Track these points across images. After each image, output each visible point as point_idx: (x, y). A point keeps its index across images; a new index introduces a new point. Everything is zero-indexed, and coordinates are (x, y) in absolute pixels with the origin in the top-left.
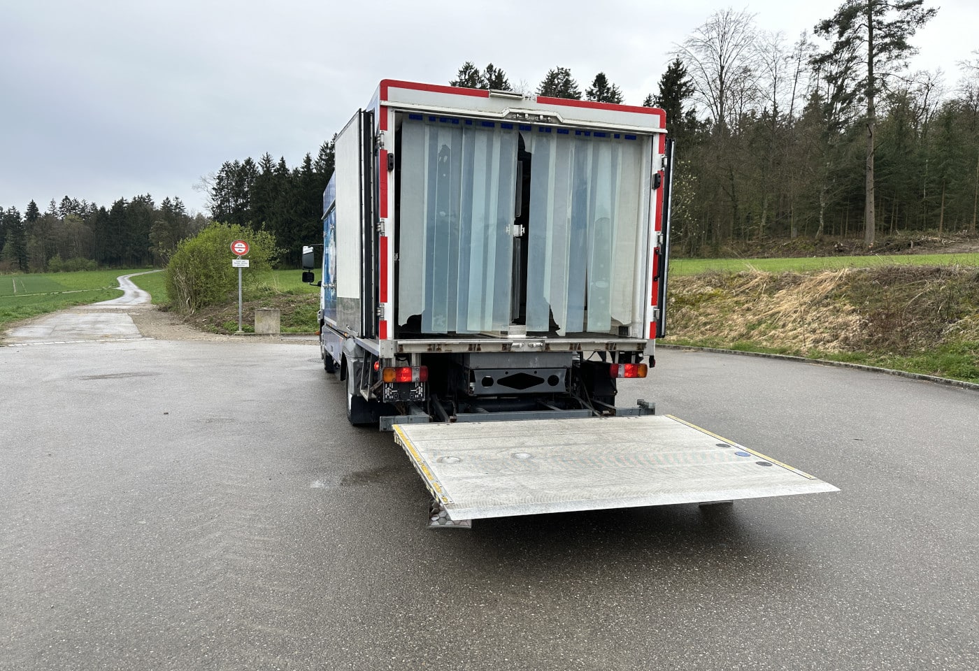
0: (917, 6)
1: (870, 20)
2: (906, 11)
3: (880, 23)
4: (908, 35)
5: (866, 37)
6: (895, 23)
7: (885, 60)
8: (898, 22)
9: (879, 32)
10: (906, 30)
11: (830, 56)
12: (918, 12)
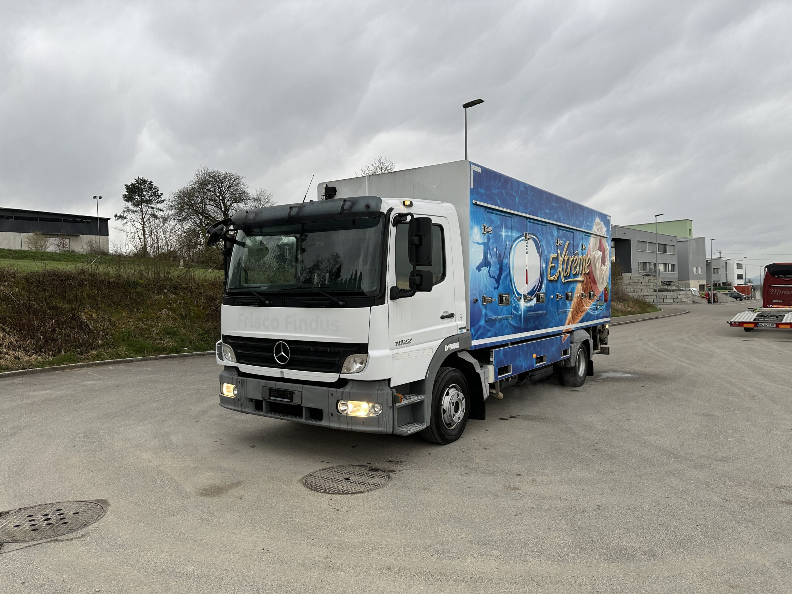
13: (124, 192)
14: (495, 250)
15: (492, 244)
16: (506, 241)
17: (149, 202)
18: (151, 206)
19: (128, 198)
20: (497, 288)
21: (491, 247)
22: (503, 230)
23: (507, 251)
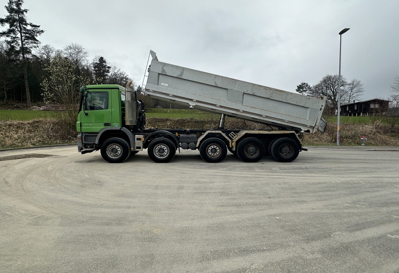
0: (38, 27)
2: (34, 28)
6: (30, 30)
8: (32, 30)
9: (25, 31)
10: (34, 34)
11: (7, 33)
12: (38, 30)
13: (296, 88)
17: (306, 91)
18: (307, 92)
19: (297, 91)
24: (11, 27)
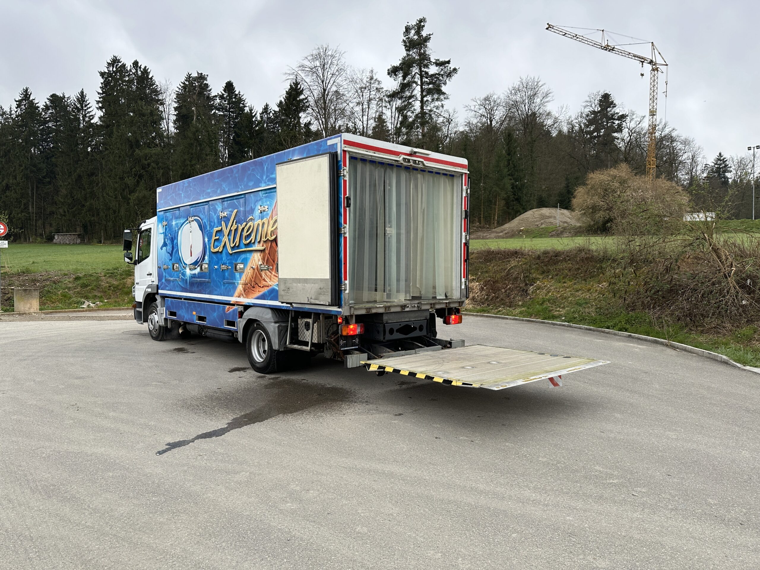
0: (447, 65)
1: (421, 71)
2: (441, 67)
3: (427, 73)
4: (442, 85)
5: (419, 83)
6: (435, 75)
7: (430, 100)
8: (437, 74)
9: (426, 80)
10: (441, 81)
11: (398, 93)
12: (447, 69)
14: (169, 235)
15: (168, 232)
16: (175, 228)
20: (171, 260)
21: (167, 234)
22: (174, 221)
23: (176, 234)
24: (404, 79)
